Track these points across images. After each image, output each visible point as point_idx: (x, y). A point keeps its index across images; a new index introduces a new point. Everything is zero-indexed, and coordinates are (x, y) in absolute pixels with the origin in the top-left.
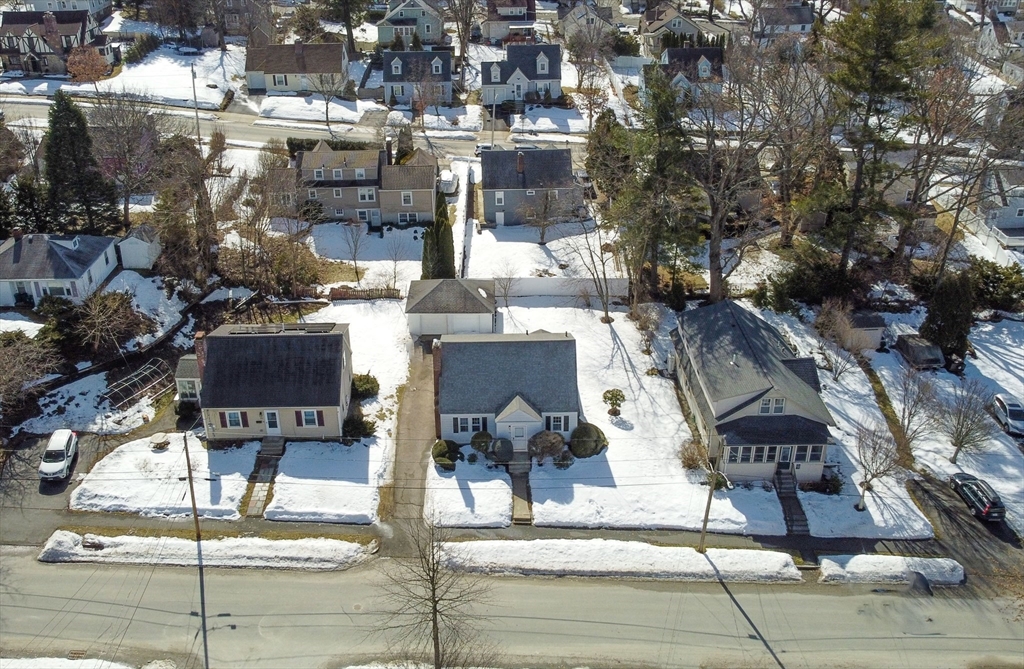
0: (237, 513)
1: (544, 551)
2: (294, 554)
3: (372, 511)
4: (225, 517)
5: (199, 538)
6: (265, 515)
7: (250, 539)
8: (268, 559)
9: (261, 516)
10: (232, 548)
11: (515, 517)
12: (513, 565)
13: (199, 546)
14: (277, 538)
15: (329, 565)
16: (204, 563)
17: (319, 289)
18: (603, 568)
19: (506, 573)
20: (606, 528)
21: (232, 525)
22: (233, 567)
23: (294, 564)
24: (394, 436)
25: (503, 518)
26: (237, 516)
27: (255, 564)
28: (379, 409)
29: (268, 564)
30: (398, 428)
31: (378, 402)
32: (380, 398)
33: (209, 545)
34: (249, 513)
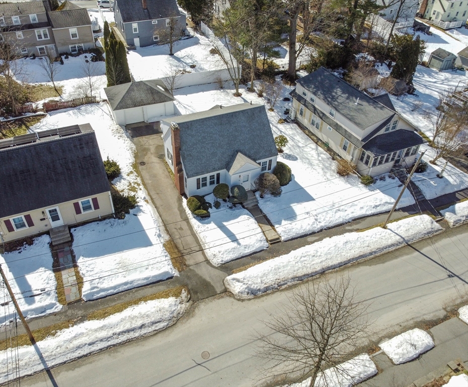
0: (58, 304)
1: (303, 259)
2: (128, 326)
3: (169, 267)
4: (49, 312)
5: (33, 341)
6: (84, 298)
7: (82, 325)
8: (107, 339)
9: (80, 300)
10: (70, 341)
11: (269, 239)
12: (290, 276)
13: (37, 349)
14: (104, 315)
15: (162, 325)
16: (50, 364)
17: (34, 106)
18: (344, 259)
19: (289, 284)
20: (325, 229)
21: (58, 317)
22: (79, 358)
23: (132, 335)
24: (150, 201)
25: (262, 243)
26: (59, 307)
27: (98, 348)
28: (128, 184)
29: (109, 343)
30: (149, 194)
31: (124, 179)
32: (124, 175)
33: (47, 344)
34: (68, 301)
